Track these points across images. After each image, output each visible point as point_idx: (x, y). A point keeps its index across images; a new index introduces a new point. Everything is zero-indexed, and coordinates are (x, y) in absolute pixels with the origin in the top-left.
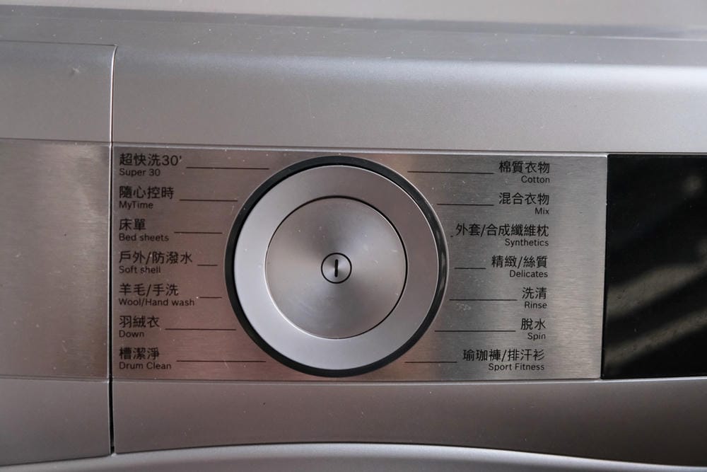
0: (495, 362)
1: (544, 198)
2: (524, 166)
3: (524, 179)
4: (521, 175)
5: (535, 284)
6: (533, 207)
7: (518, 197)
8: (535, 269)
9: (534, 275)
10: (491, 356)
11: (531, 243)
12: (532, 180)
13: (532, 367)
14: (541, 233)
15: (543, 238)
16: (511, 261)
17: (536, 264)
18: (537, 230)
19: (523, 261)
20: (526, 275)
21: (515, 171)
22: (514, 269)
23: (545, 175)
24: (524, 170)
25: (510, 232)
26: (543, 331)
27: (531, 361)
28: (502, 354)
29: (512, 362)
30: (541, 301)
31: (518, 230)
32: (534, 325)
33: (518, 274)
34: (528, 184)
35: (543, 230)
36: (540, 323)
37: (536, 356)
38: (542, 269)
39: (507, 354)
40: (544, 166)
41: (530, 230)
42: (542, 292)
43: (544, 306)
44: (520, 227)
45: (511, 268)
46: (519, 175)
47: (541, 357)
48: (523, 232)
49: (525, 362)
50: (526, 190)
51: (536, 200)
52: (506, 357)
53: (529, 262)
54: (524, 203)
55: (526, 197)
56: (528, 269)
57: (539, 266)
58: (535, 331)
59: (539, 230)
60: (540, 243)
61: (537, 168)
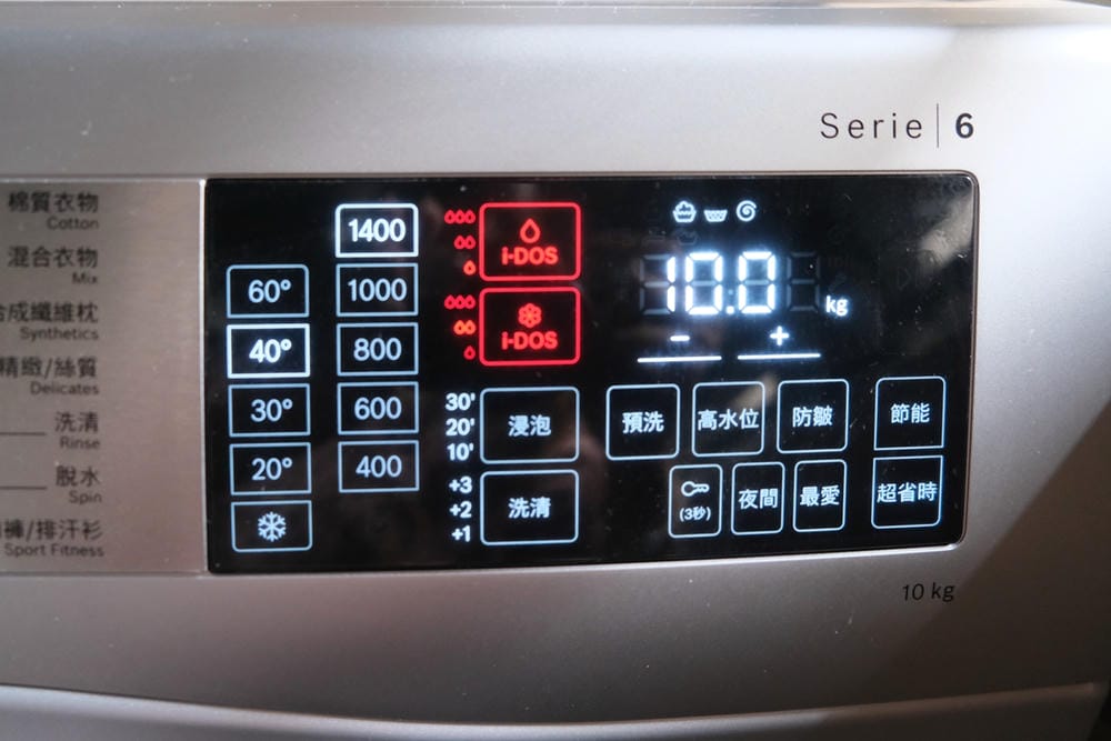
0: (15, 542)
1: (88, 255)
2: (52, 201)
3: (53, 223)
4: (48, 215)
5: (78, 405)
6: (68, 270)
7: (42, 256)
8: (75, 380)
9: (73, 390)
10: (7, 530)
11: (66, 335)
12: (67, 224)
13: (82, 551)
14: (85, 316)
15: (87, 326)
16: (32, 365)
17: (77, 370)
18: (75, 311)
19: (53, 367)
20: (59, 390)
21: (36, 209)
22: (40, 380)
23: (88, 216)
24: (53, 207)
25: (28, 315)
26: (94, 490)
27: (80, 540)
28: (26, 528)
29: (47, 543)
30: (90, 436)
31: (42, 312)
32: (79, 478)
33: (45, 389)
34: (58, 231)
35: (86, 311)
36: (90, 475)
37: (87, 531)
38: (87, 381)
39: (36, 527)
40: (88, 200)
41: (65, 312)
42: (91, 421)
43: (96, 444)
44: (46, 306)
45: (32, 378)
46: (41, 216)
47: (96, 533)
48: (52, 316)
49: (67, 541)
50: (54, 240)
51: (74, 258)
52: (35, 535)
53: (65, 368)
54: (53, 264)
55: (55, 255)
56: (63, 381)
57: (83, 373)
58: (82, 489)
59: (81, 313)
60: (83, 335)
61: (75, 203)
